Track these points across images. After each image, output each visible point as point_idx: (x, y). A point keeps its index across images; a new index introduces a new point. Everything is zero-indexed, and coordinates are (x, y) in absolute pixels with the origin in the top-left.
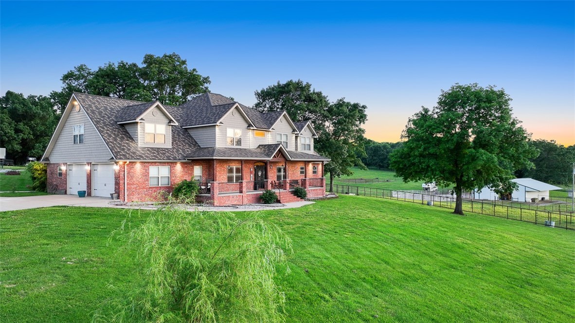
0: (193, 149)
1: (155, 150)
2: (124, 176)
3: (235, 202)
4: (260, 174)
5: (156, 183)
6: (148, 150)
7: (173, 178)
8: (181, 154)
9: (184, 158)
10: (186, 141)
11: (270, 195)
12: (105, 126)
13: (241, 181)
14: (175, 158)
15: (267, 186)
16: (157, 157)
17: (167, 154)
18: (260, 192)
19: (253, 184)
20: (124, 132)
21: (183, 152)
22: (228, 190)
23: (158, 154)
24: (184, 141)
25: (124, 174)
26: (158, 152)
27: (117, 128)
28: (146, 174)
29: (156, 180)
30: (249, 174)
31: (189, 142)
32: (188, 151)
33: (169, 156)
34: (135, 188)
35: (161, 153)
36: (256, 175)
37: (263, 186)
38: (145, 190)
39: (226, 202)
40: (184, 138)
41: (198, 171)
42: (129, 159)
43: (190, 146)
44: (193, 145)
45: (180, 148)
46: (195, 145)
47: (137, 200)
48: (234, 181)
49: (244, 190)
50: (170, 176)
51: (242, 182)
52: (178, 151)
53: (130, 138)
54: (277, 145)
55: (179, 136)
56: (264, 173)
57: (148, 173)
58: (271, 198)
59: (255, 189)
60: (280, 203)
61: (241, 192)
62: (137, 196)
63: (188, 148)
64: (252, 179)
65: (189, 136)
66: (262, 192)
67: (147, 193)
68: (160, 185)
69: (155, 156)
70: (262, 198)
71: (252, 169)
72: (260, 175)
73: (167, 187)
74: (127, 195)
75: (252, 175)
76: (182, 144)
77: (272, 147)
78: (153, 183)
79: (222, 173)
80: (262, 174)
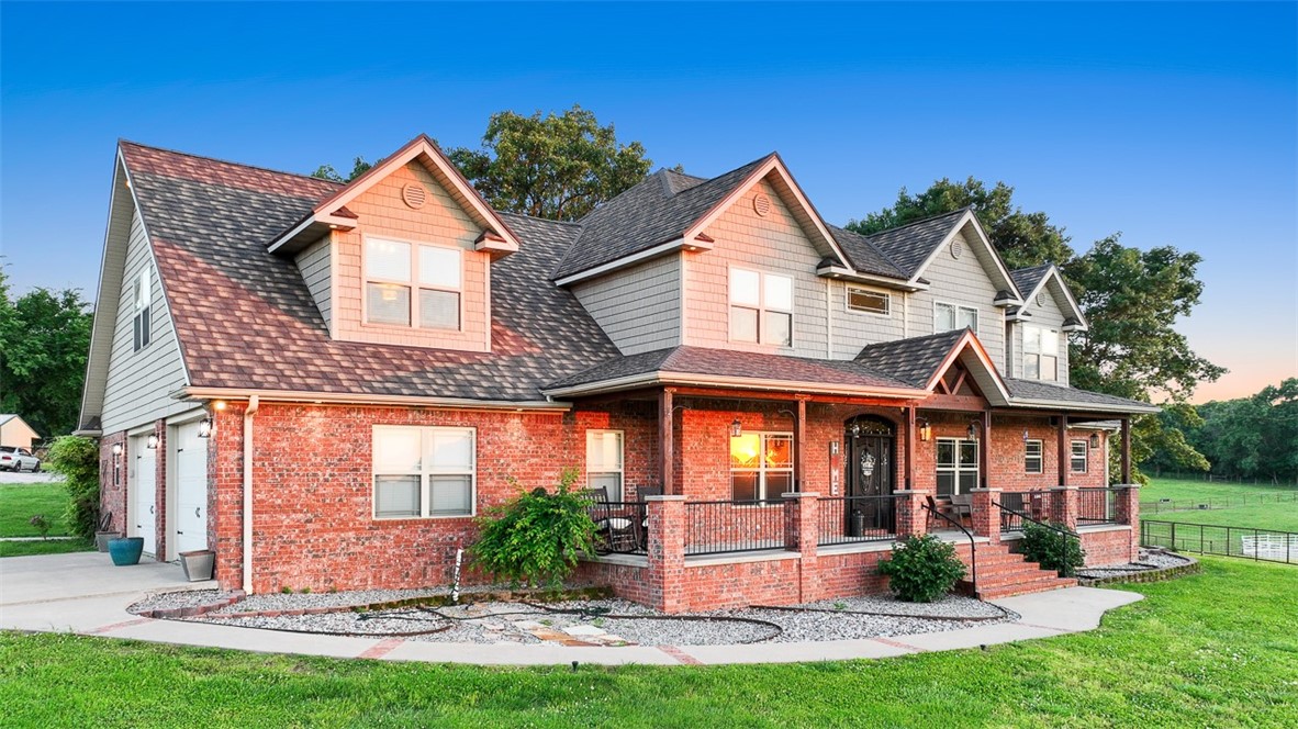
0: (588, 359)
1: (409, 358)
2: (241, 469)
3: (768, 595)
4: (868, 466)
5: (407, 503)
6: (375, 355)
7: (490, 483)
8: (527, 375)
9: (539, 392)
10: (563, 331)
11: (929, 558)
12: (202, 255)
13: (793, 494)
14: (495, 393)
15: (908, 517)
16: (409, 384)
17: (464, 375)
18: (879, 546)
19: (840, 506)
20: (288, 282)
21: (540, 369)
22: (735, 536)
23: (421, 373)
24: (551, 330)
25: (242, 458)
26: (420, 363)
27: (257, 268)
28: (358, 465)
29: (408, 488)
30: (823, 466)
31: (577, 334)
32: (562, 367)
33: (471, 384)
34: (300, 526)
35: (436, 371)
36: (852, 472)
37: (888, 518)
38: (351, 534)
39: (724, 596)
40: (555, 320)
41: (604, 451)
42: (259, 386)
43: (578, 350)
44: (591, 344)
45: (530, 355)
46: (597, 349)
47: (308, 582)
48: (763, 496)
49: (808, 534)
50: (473, 472)
51: (796, 501)
52: (516, 363)
53: (304, 304)
54: (949, 339)
55: (536, 310)
56: (885, 462)
57: (368, 458)
58: (935, 572)
59: (850, 529)
60: (976, 596)
61: (793, 545)
62: (306, 562)
63: (565, 357)
64: (837, 489)
65: (577, 314)
66: (888, 547)
67: (359, 549)
68: (425, 515)
69: (400, 380)
70: (893, 573)
71: (835, 448)
72: (867, 473)
73: (458, 522)
74: (257, 560)
75: (835, 473)
76: (544, 340)
77: (927, 347)
78: (389, 502)
79: (710, 460)
80: (877, 469)
